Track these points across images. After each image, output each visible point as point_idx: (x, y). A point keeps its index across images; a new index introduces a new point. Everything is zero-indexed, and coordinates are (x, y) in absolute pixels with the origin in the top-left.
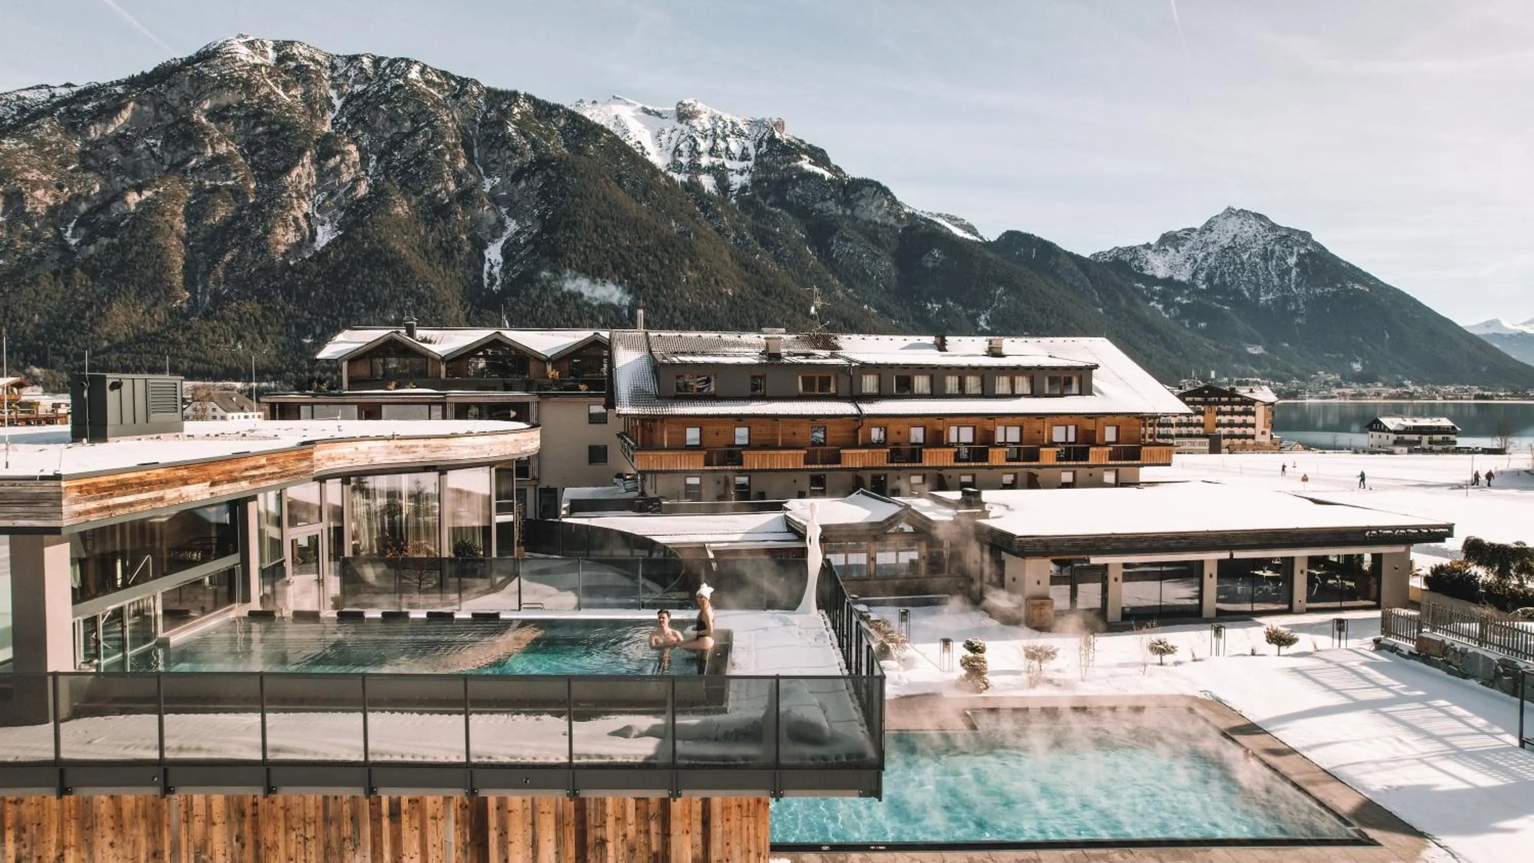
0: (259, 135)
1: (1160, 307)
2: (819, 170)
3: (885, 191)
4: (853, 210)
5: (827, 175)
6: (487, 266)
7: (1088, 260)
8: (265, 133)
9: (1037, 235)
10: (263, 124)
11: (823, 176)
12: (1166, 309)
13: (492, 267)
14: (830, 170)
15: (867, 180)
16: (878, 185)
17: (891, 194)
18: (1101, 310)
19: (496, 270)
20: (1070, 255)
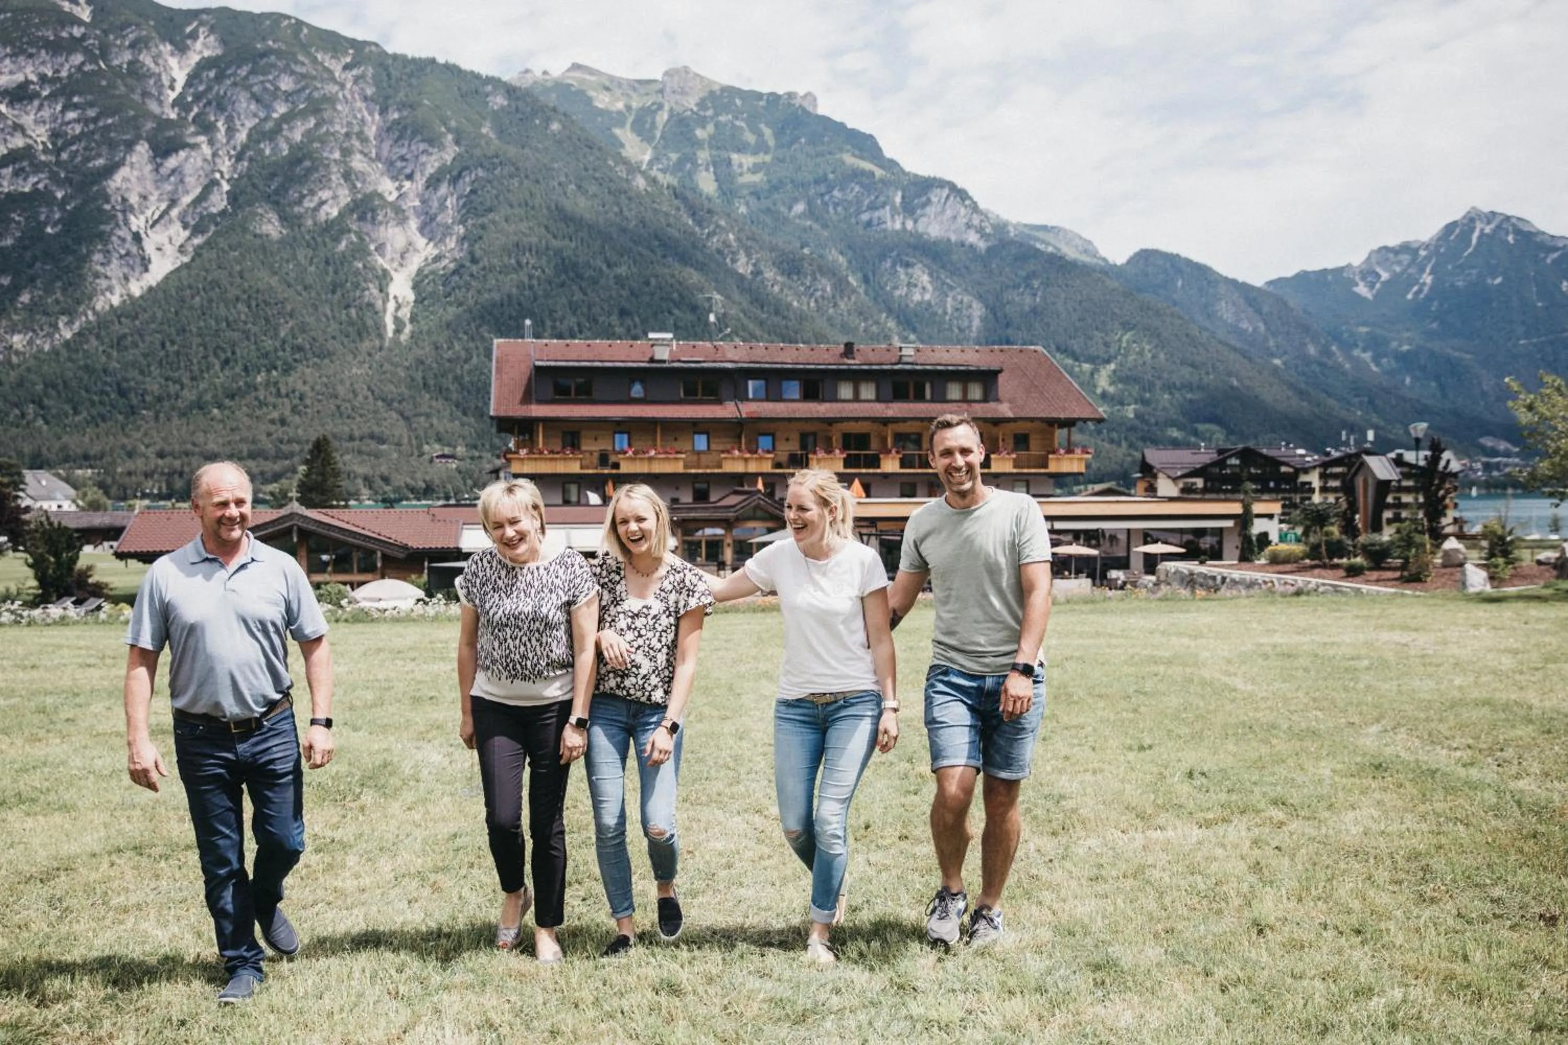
0: (69, 123)
1: (1367, 356)
2: (867, 166)
3: (961, 195)
4: (916, 221)
5: (879, 173)
6: (391, 306)
7: (1258, 290)
8: (77, 121)
9: (1184, 254)
10: (76, 107)
11: (872, 174)
12: (1376, 359)
13: (398, 307)
14: (881, 167)
15: (935, 179)
16: (953, 187)
17: (970, 198)
18: (1277, 362)
19: (405, 313)
20: (1234, 283)
